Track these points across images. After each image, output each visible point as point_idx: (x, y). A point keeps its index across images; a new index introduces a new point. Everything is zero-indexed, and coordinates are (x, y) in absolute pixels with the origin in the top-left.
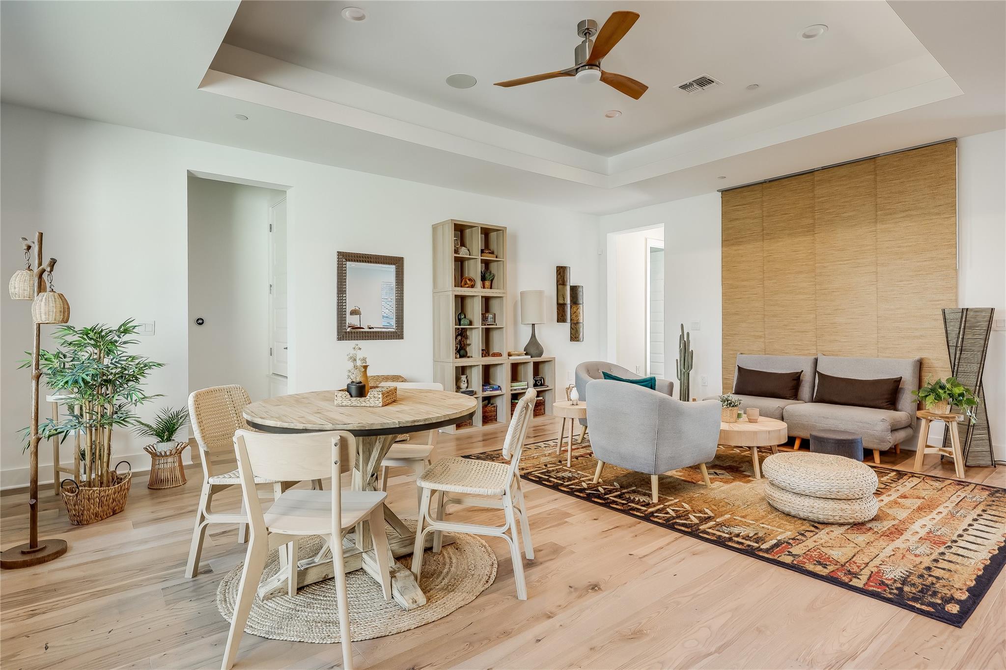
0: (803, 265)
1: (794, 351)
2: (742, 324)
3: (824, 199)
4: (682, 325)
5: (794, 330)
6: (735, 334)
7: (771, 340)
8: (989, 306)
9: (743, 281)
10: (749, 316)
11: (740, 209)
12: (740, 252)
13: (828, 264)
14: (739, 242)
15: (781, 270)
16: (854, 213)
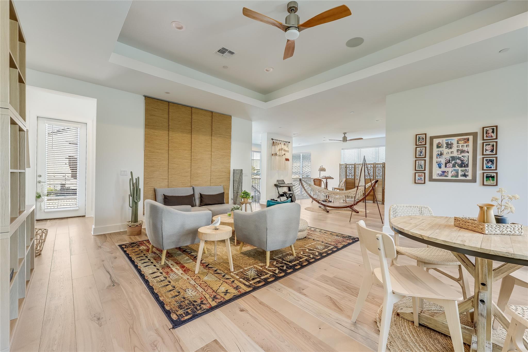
0: (186, 147)
1: (182, 185)
2: (156, 172)
3: (195, 120)
4: (131, 172)
5: (182, 176)
6: (152, 178)
7: (171, 181)
8: (240, 168)
9: (157, 149)
10: (160, 168)
11: (156, 111)
12: (156, 133)
13: (196, 148)
14: (156, 128)
15: (177, 147)
16: (205, 130)
